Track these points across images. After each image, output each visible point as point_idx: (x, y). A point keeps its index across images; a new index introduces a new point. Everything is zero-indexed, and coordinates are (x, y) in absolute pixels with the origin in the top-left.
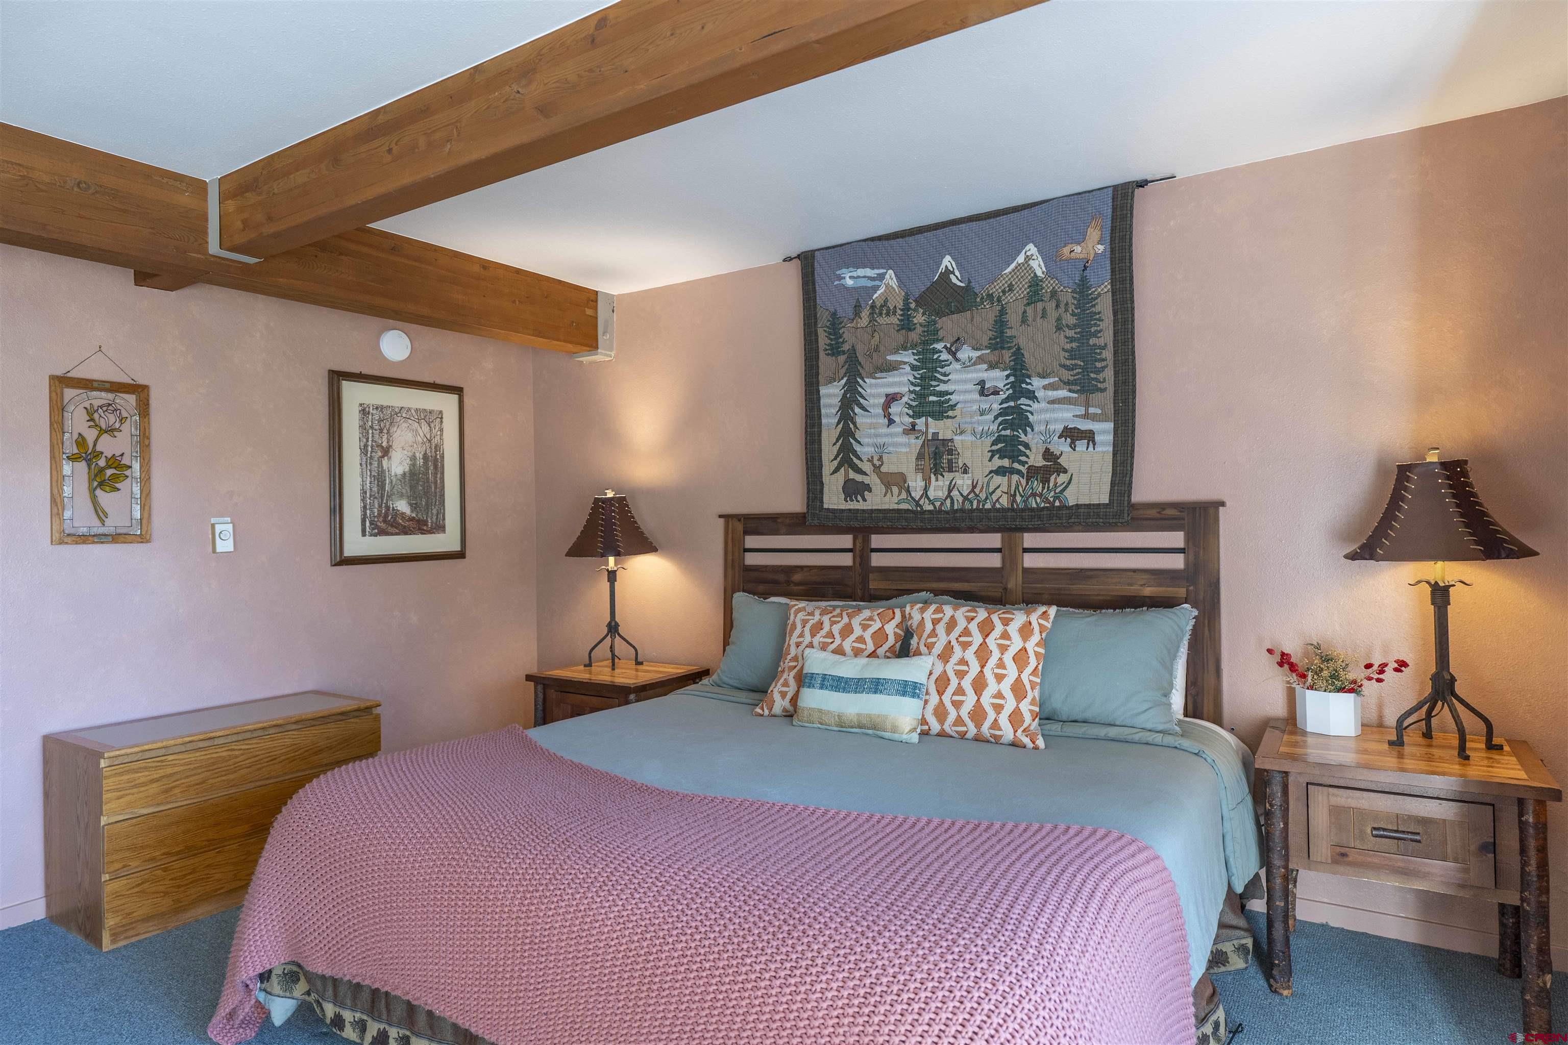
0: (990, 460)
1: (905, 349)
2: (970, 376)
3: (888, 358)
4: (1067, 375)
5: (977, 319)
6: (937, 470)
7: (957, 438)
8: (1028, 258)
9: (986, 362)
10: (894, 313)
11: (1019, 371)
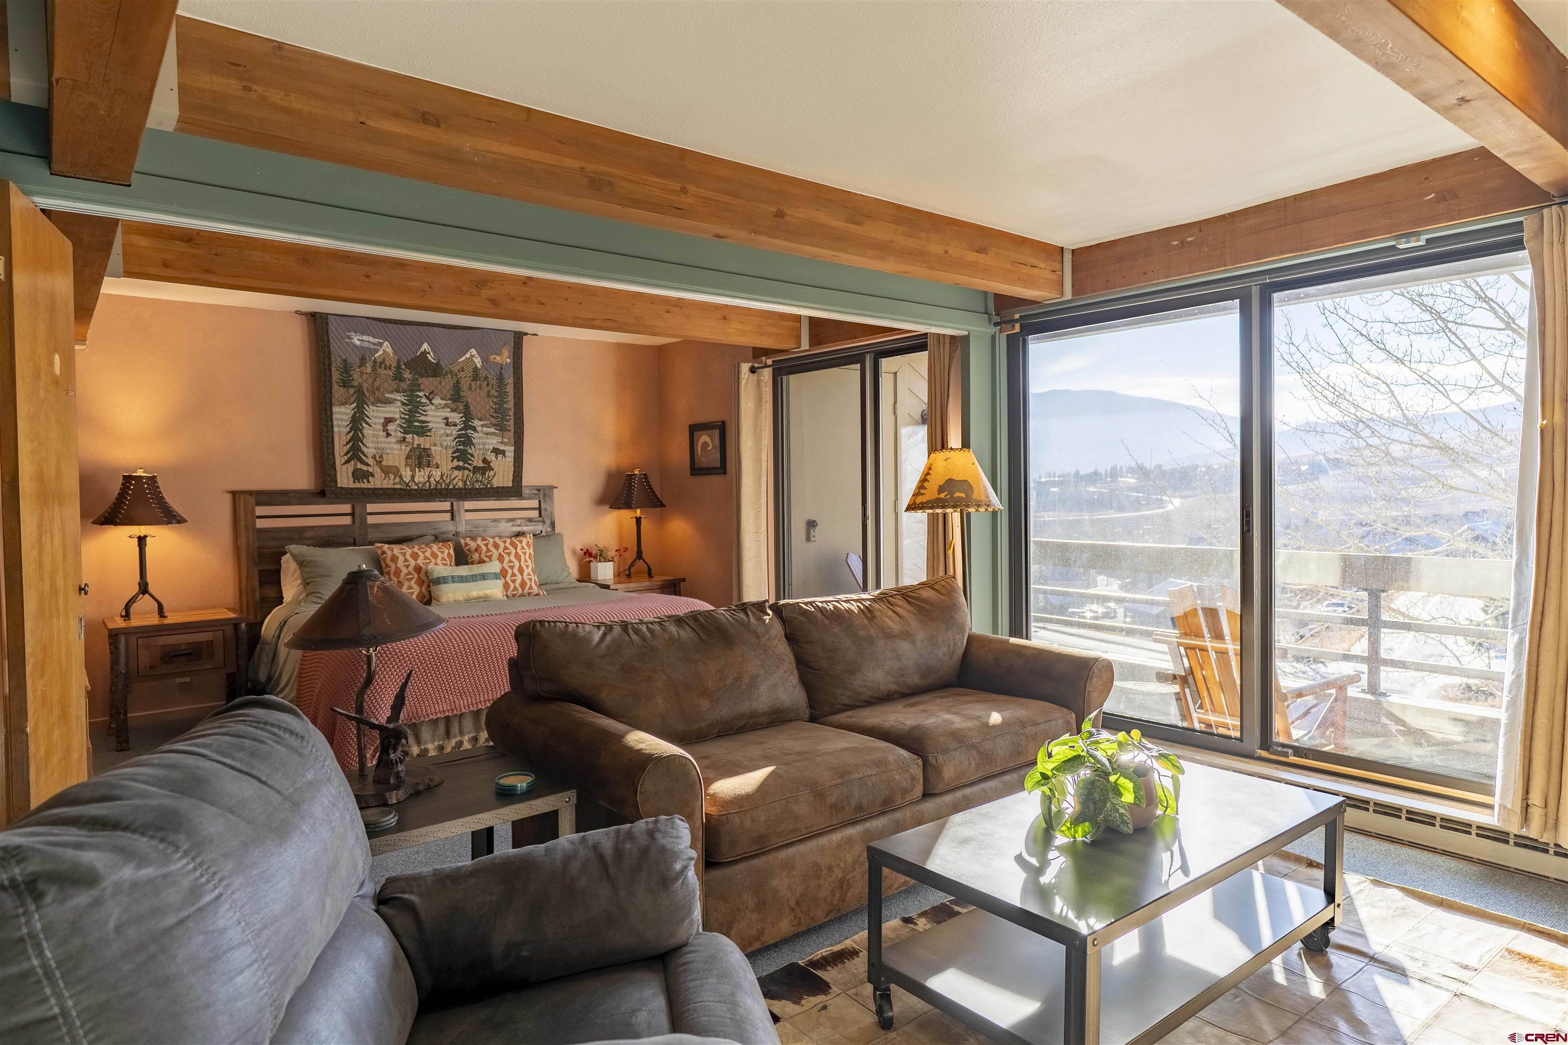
0: (452, 461)
1: (398, 391)
2: (439, 414)
3: (386, 395)
4: (493, 420)
5: (443, 383)
6: (420, 466)
7: (433, 448)
8: (472, 356)
9: (449, 408)
10: (390, 369)
11: (468, 416)
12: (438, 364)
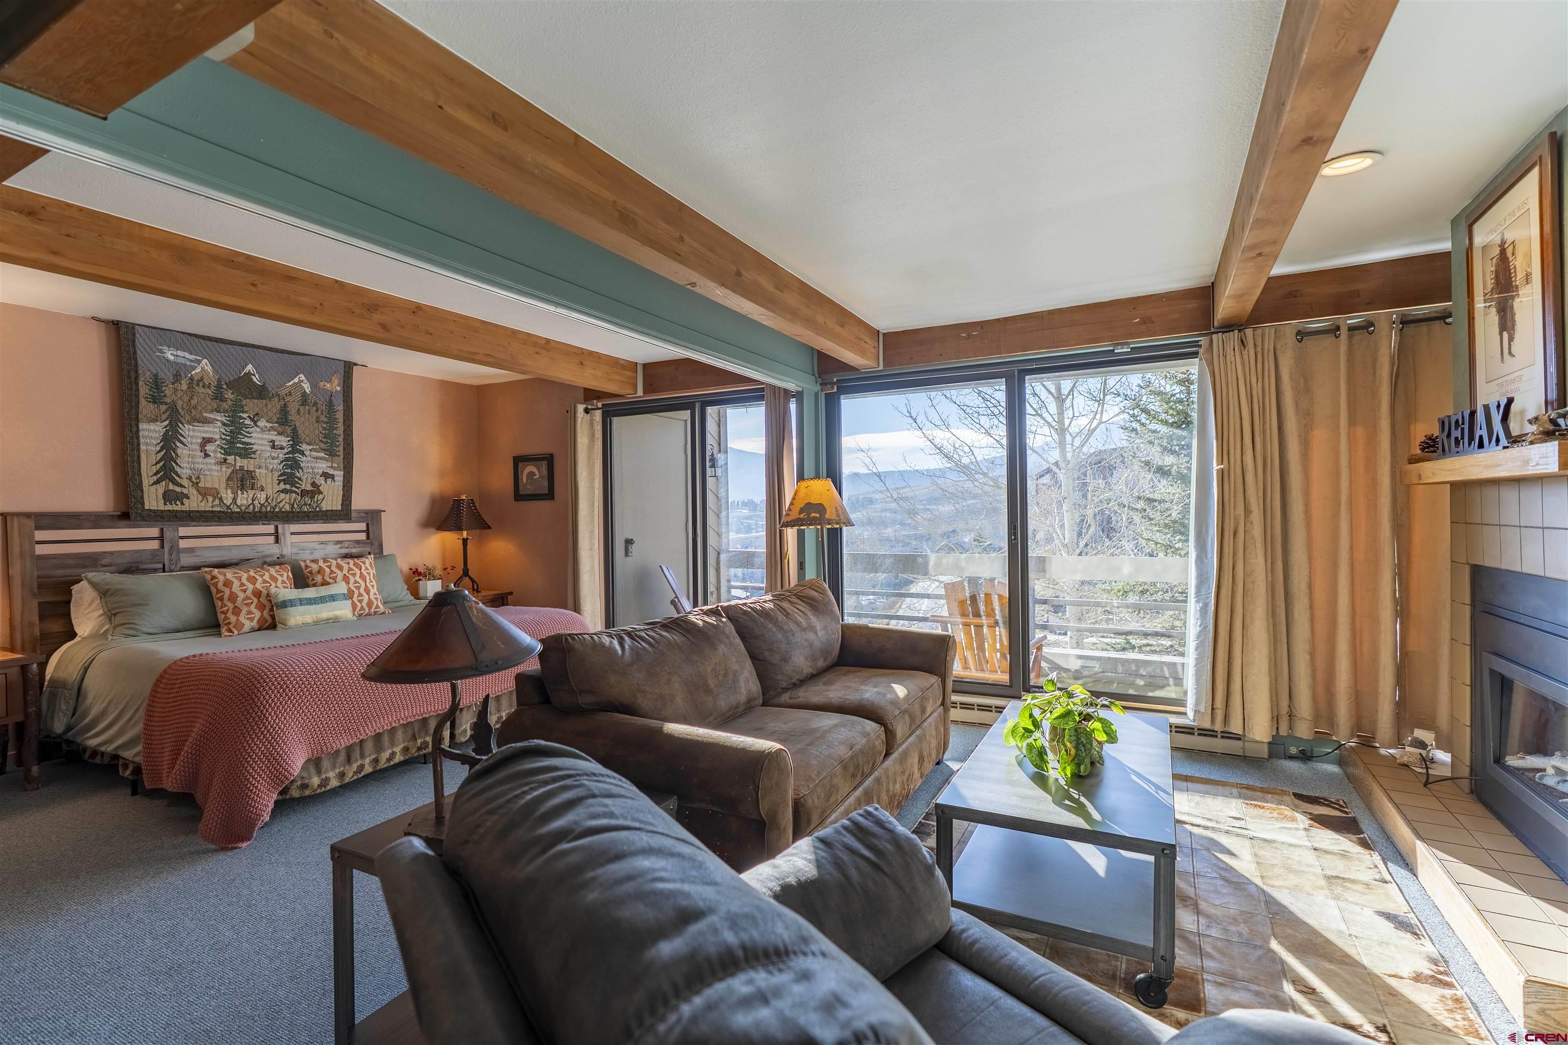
0: (278, 484)
1: (218, 411)
2: (265, 436)
3: (205, 415)
4: (323, 446)
5: (269, 406)
6: (243, 488)
7: (257, 470)
8: (300, 381)
9: (275, 430)
10: (209, 387)
11: (295, 440)
12: (263, 386)
